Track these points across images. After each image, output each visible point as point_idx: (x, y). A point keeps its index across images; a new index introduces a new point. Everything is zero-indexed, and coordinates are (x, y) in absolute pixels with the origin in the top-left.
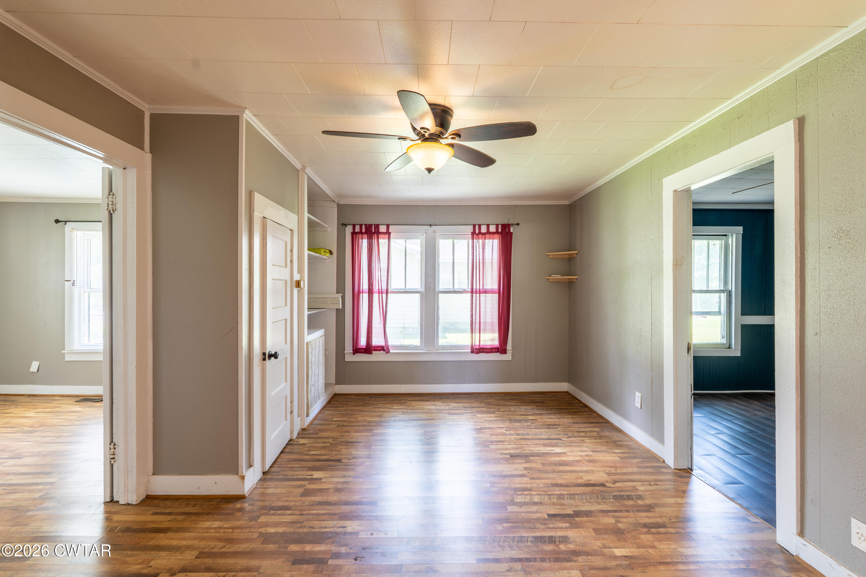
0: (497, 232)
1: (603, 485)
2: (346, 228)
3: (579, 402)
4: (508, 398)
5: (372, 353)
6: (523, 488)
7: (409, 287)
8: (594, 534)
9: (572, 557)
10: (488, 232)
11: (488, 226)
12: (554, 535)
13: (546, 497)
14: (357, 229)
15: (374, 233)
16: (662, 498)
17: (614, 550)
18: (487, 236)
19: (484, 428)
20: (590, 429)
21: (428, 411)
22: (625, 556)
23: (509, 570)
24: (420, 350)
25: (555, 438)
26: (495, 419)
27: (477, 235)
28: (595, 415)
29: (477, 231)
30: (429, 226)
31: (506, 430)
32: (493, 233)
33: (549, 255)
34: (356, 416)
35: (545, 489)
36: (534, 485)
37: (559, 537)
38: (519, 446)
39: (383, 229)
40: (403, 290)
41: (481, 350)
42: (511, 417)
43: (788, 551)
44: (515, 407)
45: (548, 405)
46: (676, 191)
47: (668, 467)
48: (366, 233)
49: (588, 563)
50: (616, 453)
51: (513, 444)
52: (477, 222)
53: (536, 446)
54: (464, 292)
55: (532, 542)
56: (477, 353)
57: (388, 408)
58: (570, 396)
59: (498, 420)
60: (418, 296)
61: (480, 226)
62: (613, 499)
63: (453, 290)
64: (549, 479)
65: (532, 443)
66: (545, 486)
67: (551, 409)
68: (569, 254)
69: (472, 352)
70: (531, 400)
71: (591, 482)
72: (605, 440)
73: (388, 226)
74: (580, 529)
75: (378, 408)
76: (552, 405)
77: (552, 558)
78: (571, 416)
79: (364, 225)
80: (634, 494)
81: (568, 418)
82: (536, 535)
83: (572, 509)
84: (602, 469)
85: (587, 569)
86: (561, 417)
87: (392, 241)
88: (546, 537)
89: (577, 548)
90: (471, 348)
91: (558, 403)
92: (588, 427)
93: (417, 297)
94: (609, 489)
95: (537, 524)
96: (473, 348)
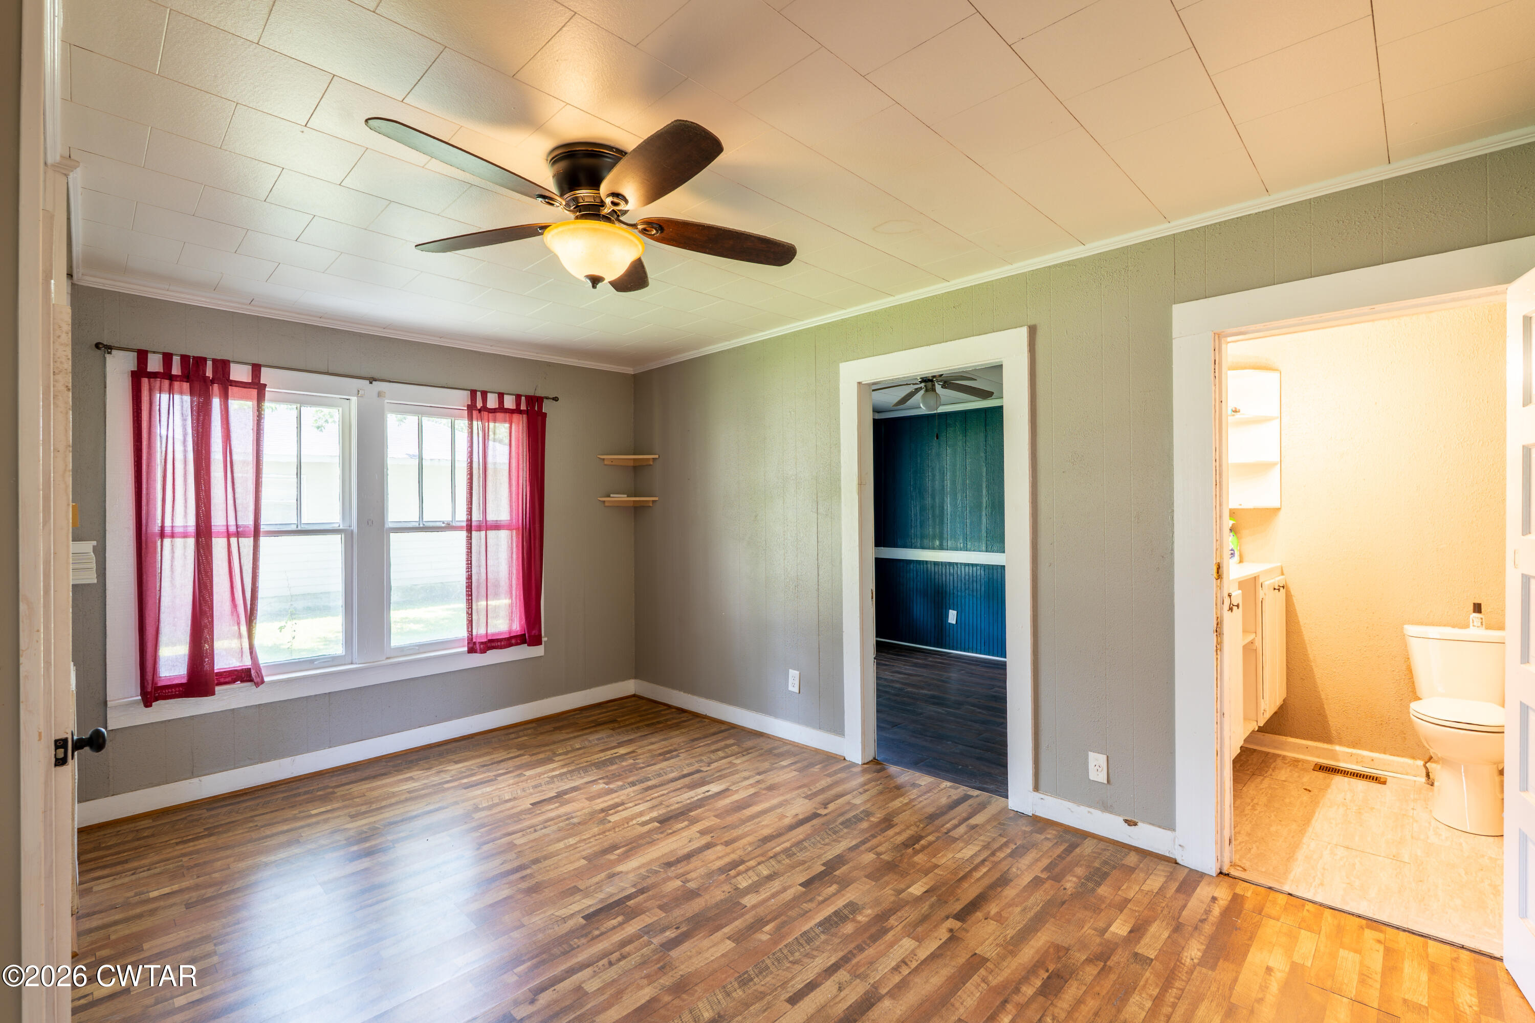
0: (518, 411)
1: (816, 815)
2: (107, 356)
3: (666, 707)
4: (548, 727)
5: (213, 693)
6: (730, 863)
7: (310, 518)
8: (874, 883)
9: (884, 925)
10: (501, 409)
11: (501, 396)
12: (836, 908)
13: (773, 862)
14: (154, 364)
15: (213, 382)
16: (886, 804)
17: (909, 890)
18: (500, 415)
19: (565, 792)
20: (722, 744)
21: (408, 796)
22: (926, 892)
23: (840, 987)
24: (345, 664)
25: (690, 771)
26: (565, 770)
27: (480, 411)
28: (707, 720)
29: (479, 404)
30: (368, 382)
31: (606, 783)
32: (511, 412)
33: (604, 459)
34: (219, 863)
35: (759, 851)
36: (740, 853)
37: (845, 908)
38: (654, 802)
39: (240, 373)
40: (294, 528)
41: (491, 644)
42: (589, 759)
43: (1023, 814)
44: (578, 740)
45: (627, 723)
46: (859, 383)
47: (854, 765)
48: (186, 376)
49: (905, 922)
50: (786, 767)
51: (643, 803)
52: (479, 386)
53: (679, 794)
54: (449, 527)
55: (823, 932)
56: (483, 651)
57: (295, 819)
58: (644, 701)
59: (573, 771)
60: (337, 539)
61: (484, 394)
62: (845, 828)
63: (421, 526)
64: (749, 835)
65: (669, 790)
66: (754, 847)
67: (638, 728)
68: (634, 460)
69: (471, 650)
70: (592, 722)
71: (801, 817)
72: (757, 753)
73: (256, 369)
74: (853, 884)
75: (262, 827)
76: (633, 721)
77: (866, 940)
78: (678, 732)
79: (177, 355)
80: (858, 812)
81: (677, 736)
82: (818, 920)
83: (818, 863)
84: (794, 793)
85: (912, 930)
86: (666, 737)
87: (267, 405)
88: (830, 916)
89: (877, 910)
90: (468, 643)
91: (640, 716)
92: (717, 741)
93: (335, 543)
94: (828, 817)
95: (802, 905)
96: (475, 643)
